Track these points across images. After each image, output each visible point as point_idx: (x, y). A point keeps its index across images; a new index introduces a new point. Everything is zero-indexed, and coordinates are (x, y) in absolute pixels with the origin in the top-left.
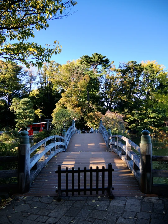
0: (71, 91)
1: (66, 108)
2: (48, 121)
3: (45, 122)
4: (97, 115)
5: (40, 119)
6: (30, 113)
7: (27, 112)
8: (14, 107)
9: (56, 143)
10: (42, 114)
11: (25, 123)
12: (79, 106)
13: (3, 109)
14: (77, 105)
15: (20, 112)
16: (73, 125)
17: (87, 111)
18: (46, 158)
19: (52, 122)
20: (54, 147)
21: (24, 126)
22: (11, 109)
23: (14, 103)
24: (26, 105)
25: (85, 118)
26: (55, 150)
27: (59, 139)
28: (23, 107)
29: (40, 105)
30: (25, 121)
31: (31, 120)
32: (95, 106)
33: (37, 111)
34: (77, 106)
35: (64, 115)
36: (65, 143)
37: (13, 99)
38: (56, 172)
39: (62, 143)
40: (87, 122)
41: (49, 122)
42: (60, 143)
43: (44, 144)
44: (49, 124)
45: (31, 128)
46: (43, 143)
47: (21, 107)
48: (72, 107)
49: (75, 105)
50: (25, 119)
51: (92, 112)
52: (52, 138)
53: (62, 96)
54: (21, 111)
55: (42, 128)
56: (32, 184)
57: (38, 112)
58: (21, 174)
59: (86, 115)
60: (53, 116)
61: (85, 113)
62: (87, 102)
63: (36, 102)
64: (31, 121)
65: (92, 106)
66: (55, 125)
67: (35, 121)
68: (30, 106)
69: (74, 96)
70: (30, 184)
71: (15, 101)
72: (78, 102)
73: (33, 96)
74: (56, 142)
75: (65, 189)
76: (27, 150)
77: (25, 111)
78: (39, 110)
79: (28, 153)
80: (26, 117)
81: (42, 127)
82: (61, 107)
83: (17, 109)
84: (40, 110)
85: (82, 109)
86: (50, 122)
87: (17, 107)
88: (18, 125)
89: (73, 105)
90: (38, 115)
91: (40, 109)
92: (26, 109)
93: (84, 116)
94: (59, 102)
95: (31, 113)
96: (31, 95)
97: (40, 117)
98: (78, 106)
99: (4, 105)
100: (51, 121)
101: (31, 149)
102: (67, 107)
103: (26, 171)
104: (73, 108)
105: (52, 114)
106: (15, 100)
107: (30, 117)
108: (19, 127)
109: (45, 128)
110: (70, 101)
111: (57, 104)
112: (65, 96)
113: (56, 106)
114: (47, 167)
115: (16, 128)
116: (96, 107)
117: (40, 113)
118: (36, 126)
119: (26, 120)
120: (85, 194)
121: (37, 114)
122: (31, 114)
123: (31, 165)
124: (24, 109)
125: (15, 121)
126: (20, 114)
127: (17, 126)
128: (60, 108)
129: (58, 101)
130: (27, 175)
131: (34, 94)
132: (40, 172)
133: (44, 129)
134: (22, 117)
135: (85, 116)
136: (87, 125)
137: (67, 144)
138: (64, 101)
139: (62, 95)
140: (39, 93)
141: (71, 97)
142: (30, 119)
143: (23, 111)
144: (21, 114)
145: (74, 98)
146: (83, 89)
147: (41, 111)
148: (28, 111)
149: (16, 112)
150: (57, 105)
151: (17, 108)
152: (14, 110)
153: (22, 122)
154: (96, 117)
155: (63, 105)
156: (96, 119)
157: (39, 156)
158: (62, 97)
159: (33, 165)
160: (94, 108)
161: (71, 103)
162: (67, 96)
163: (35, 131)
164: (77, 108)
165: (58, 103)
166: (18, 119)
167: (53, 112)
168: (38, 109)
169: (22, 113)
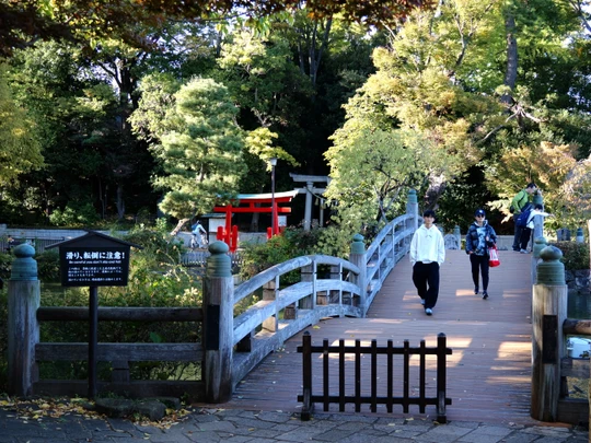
0: (422, 39)
1: (395, 123)
2: (310, 186)
3: (293, 193)
4: (550, 158)
5: (269, 174)
6: (222, 146)
7: (211, 144)
8: (150, 115)
9: (317, 281)
10: (279, 150)
11: (199, 197)
12: (459, 115)
13: (99, 127)
14: (448, 109)
15: (177, 146)
16: (412, 209)
17: (502, 136)
18: (281, 326)
19: (326, 193)
20: (310, 296)
21: (196, 210)
22: (135, 128)
23: (149, 100)
24: (205, 113)
25: (491, 172)
26: (315, 306)
27: (332, 270)
28: (190, 119)
29: (272, 109)
30: (201, 187)
31: (230, 179)
32: (545, 112)
33: (257, 139)
34: (449, 111)
35: (383, 160)
36: (361, 287)
37: (146, 78)
38: (300, 350)
39: (344, 283)
40: (500, 195)
41: (315, 191)
42: (337, 283)
43: (274, 280)
44: (314, 198)
45: (227, 218)
46: (271, 278)
47: (182, 122)
48: (424, 116)
49: (438, 108)
50: (199, 177)
51: (528, 144)
52: (301, 265)
53: (376, 64)
54: (182, 139)
55: (282, 221)
56: (237, 386)
57: (259, 141)
58: (211, 353)
59: (495, 156)
60: (332, 164)
61: (490, 148)
62: (501, 89)
63: (252, 91)
64: (227, 186)
65: (530, 111)
66: (343, 204)
67: (245, 186)
68: (223, 115)
69: (433, 62)
70: (234, 385)
71: (151, 89)
72: (453, 94)
73: (236, 64)
74: (318, 278)
75: (322, 394)
76: (224, 294)
77: (199, 139)
78: (262, 131)
79: (228, 301)
80: (206, 168)
81: (281, 214)
82: (370, 117)
83: (161, 126)
84: (269, 133)
85: (472, 129)
86: (319, 191)
87: (161, 119)
88: (170, 206)
89: (428, 108)
90: (262, 157)
91: (272, 130)
92: (203, 133)
93: (485, 163)
94: (362, 94)
95: (228, 150)
96: (226, 59)
97: (269, 168)
98: (452, 112)
99: (104, 108)
100: (324, 185)
101: (236, 293)
102: (400, 117)
103: (222, 347)
104: (429, 125)
105: (326, 154)
106: (154, 84)
107: (223, 168)
108: (174, 214)
109: (295, 218)
110: (416, 89)
111: (353, 101)
112: (390, 62)
113: (344, 112)
114: (281, 352)
115: (161, 215)
116: (549, 116)
117: (268, 148)
118: (252, 209)
119: (206, 182)
120: (374, 409)
121: (254, 150)
122: (227, 155)
123: (235, 336)
124: (196, 133)
125: (156, 183)
126: (176, 153)
127: (164, 211)
128: (367, 123)
129: (357, 90)
130: (226, 357)
131: (241, 56)
132: (261, 363)
133: (289, 223)
134: (190, 169)
135: (489, 164)
136: (496, 210)
137: (369, 292)
138: (387, 87)
139: (379, 56)
140: (263, 46)
141: (422, 68)
142: (226, 179)
143: (194, 137)
144: (182, 155)
145: (433, 73)
146: (480, 28)
147: (275, 135)
148: (215, 137)
149: (156, 141)
150: (350, 107)
151: (164, 122)
152: (148, 132)
153: (185, 190)
154: (545, 168)
155: (382, 108)
156: (542, 179)
157: (259, 314)
158: (374, 70)
159: (240, 337)
160: (537, 120)
161: (419, 96)
162: (402, 63)
163: (248, 230)
164: (447, 124)
165: (356, 98)
166: (167, 175)
167: (331, 143)
168: (260, 125)
169: (186, 147)
